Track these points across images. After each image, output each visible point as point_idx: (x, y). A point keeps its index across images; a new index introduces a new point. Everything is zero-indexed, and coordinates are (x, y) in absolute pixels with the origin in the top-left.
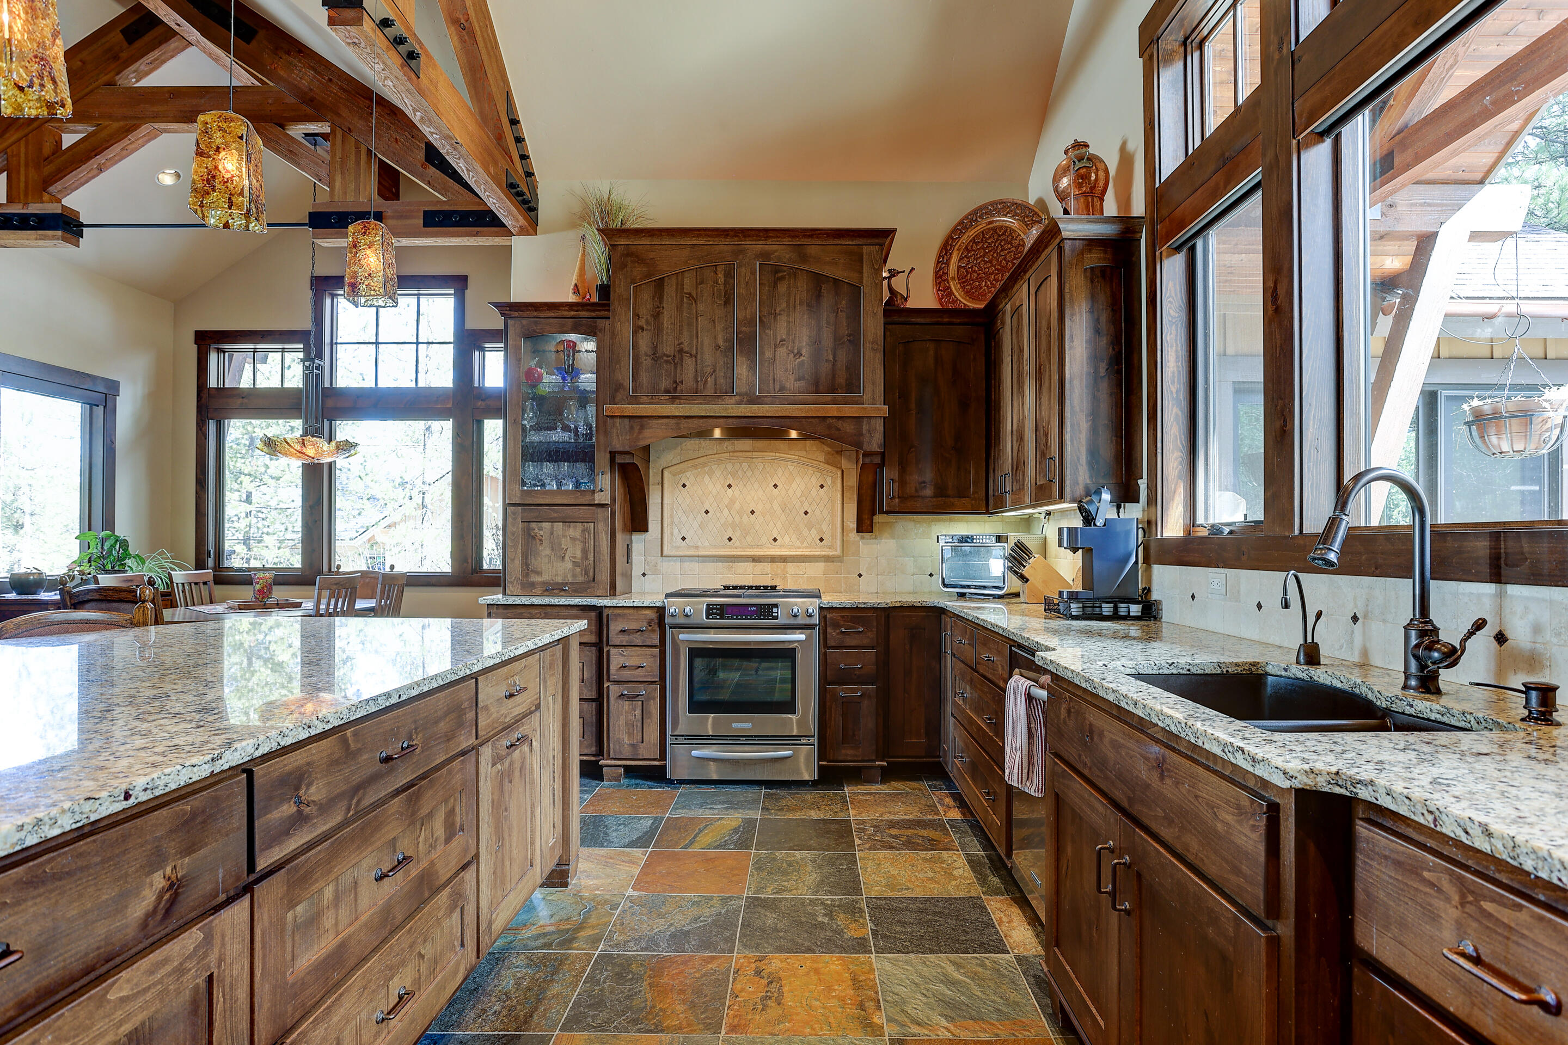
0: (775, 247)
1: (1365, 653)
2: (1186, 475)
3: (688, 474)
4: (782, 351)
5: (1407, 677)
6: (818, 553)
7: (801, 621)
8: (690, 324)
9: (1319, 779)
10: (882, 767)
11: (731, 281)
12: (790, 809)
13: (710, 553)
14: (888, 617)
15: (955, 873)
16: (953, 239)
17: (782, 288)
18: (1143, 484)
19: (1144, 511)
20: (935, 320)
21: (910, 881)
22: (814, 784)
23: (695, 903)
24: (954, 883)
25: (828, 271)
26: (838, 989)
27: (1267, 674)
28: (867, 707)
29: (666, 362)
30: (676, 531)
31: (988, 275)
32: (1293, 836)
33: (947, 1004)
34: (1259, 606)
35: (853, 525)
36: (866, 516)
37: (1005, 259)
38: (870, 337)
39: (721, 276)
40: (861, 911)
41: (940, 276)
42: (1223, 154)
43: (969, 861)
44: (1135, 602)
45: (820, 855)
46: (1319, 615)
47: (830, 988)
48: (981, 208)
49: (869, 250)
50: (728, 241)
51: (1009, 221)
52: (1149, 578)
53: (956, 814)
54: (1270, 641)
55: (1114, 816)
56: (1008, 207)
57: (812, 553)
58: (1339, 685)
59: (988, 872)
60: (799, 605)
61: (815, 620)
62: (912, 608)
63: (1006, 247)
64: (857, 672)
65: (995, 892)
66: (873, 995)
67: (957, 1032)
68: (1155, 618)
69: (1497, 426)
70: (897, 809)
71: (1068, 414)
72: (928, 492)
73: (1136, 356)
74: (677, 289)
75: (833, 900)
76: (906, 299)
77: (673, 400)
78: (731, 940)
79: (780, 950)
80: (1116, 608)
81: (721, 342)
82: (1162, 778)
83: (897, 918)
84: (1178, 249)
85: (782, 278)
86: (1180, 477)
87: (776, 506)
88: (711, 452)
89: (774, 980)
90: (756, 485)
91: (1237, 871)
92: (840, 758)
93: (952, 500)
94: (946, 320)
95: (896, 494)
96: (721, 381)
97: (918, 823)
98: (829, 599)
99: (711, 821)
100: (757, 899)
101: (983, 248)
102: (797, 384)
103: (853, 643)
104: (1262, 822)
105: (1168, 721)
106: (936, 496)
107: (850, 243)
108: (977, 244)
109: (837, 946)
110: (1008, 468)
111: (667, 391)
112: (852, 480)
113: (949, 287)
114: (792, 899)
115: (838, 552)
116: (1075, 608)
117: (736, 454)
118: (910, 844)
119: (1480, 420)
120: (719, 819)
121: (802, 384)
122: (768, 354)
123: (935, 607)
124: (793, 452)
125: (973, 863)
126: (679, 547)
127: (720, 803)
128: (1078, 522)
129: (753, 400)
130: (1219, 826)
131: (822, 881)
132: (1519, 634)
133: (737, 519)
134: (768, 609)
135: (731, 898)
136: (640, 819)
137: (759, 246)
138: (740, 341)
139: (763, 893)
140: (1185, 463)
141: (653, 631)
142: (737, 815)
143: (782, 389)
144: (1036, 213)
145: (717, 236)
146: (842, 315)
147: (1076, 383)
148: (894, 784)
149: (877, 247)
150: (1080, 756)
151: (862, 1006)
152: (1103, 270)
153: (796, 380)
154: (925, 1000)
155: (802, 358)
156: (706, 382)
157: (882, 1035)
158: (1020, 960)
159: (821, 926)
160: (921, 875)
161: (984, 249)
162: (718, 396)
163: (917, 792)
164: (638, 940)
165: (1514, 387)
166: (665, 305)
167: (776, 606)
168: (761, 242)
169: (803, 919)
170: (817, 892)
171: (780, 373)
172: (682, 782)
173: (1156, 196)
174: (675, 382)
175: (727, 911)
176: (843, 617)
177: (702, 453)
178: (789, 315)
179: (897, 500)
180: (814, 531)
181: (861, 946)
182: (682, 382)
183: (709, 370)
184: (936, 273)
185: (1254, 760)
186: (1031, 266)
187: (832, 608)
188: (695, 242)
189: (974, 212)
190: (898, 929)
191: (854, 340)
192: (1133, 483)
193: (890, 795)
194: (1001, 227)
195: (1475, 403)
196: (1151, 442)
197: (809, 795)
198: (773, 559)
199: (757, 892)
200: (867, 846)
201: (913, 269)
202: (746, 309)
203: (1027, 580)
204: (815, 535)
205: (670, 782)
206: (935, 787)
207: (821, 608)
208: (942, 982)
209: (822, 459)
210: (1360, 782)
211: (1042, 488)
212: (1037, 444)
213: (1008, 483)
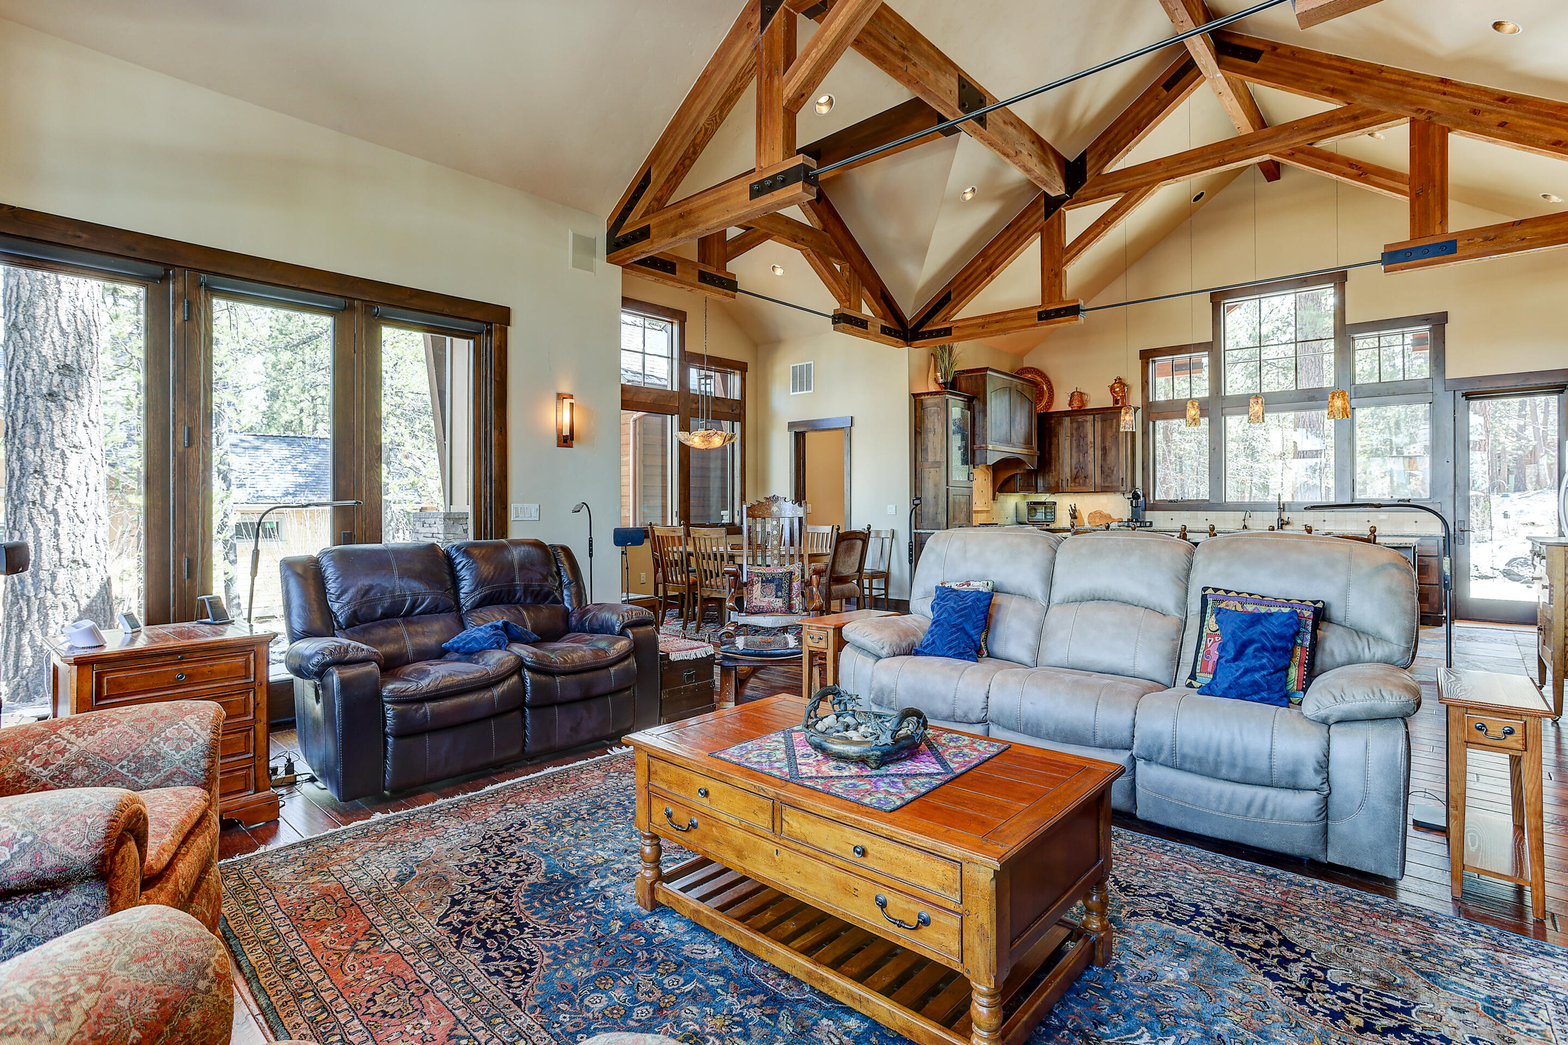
110: (1066, 477)
211: (1108, 487)
212: (1102, 472)
213: (1064, 483)
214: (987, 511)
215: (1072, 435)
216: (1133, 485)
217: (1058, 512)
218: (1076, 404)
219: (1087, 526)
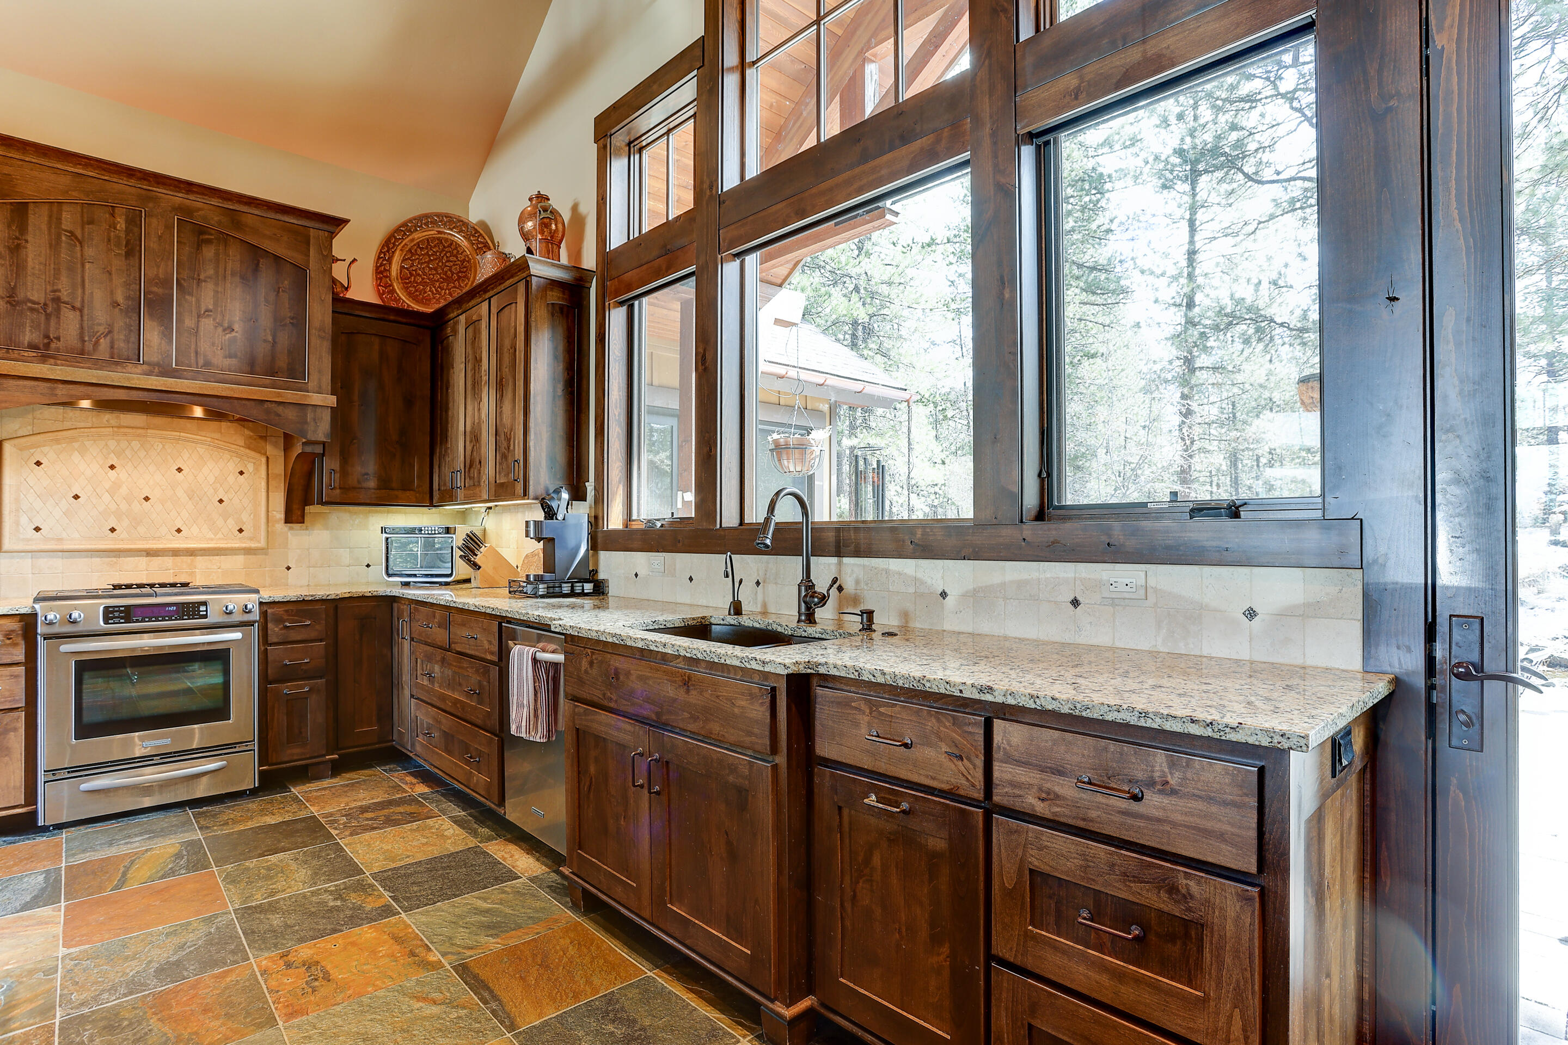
0: (199, 205)
1: (765, 605)
2: (624, 479)
3: (46, 449)
4: (207, 324)
5: (800, 615)
6: (237, 545)
7: (237, 617)
8: (71, 270)
9: (801, 666)
10: (332, 761)
11: (136, 230)
12: (235, 822)
13: (82, 547)
14: (336, 608)
15: (446, 833)
16: (397, 240)
17: (209, 252)
18: (590, 486)
19: (590, 508)
20: (382, 316)
21: (407, 850)
22: (254, 793)
23: (168, 935)
24: (449, 841)
25: (268, 245)
26: (383, 950)
27: (711, 624)
28: (315, 702)
29: (32, 310)
30: (24, 520)
31: (433, 282)
32: (785, 703)
33: (489, 927)
34: (691, 579)
35: (281, 515)
36: (295, 506)
37: (450, 270)
38: (317, 324)
39: (121, 224)
40: (371, 886)
41: (381, 272)
42: (665, 246)
43: (455, 822)
44: (588, 581)
45: (299, 853)
46: (741, 582)
47: (374, 952)
48: (426, 216)
49: (316, 233)
50: (132, 182)
51: (459, 238)
52: (596, 563)
53: (422, 789)
54: (700, 603)
55: (640, 730)
56: (454, 222)
57: (229, 545)
58: (758, 626)
59: (476, 826)
60: (235, 601)
61: (256, 616)
62: (363, 598)
63: (451, 259)
64: (304, 667)
65: (489, 839)
66: (419, 943)
67: (506, 942)
68: (603, 593)
69: (787, 454)
70: (361, 796)
71: (532, 424)
72: (372, 484)
73: (584, 382)
74: (50, 223)
75: (336, 886)
76: (347, 289)
77: (44, 358)
78: (240, 950)
79: (302, 940)
80: (572, 587)
81: (120, 298)
82: (688, 692)
83: (410, 881)
84: (621, 304)
85: (209, 242)
86: (620, 482)
87: (180, 492)
88: (82, 425)
89: (309, 965)
90: (152, 468)
91: (750, 733)
92: (286, 759)
93: (396, 492)
94: (392, 318)
95: (337, 485)
96: (121, 345)
97: (390, 803)
98: (267, 595)
99: (133, 859)
100: (249, 908)
101: (427, 254)
102: (227, 362)
103: (299, 637)
104: (767, 699)
105: (694, 652)
106: (379, 488)
107: (295, 222)
108: (422, 249)
109: (362, 919)
110: (459, 463)
111: (32, 346)
112: (279, 468)
113: (391, 285)
114: (290, 898)
115: (262, 544)
116: (542, 588)
117: (122, 430)
118: (390, 822)
119: (779, 449)
120: (147, 851)
121: (234, 362)
122: (189, 322)
123: (386, 596)
124: (203, 433)
125: (457, 821)
126: (28, 540)
127: (136, 835)
128: (539, 515)
129: (167, 372)
130: (736, 710)
131: (316, 874)
132: (849, 585)
133: (124, 506)
134: (194, 607)
135: (216, 916)
136: (21, 878)
137: (179, 198)
138: (149, 303)
139: (252, 901)
140: (624, 470)
141: (15, 645)
142: (173, 841)
143: (207, 364)
144: (481, 235)
145: (115, 172)
146: (285, 297)
147: (539, 398)
148: (348, 775)
149: (326, 234)
150: (604, 695)
151: (412, 954)
152: (562, 308)
153: (226, 357)
154: (468, 931)
155: (234, 334)
156: (97, 343)
157: (443, 966)
158: (532, 879)
159: (337, 909)
160: (415, 843)
161: (429, 256)
162: (115, 361)
163: (374, 778)
164: (113, 989)
165: (797, 427)
166: (30, 238)
167: (205, 603)
168: (180, 195)
169: (313, 910)
170: (315, 883)
171: (204, 346)
172: (60, 827)
173: (605, 257)
174: (47, 337)
175: (217, 928)
176: (287, 611)
177: (68, 425)
178: (217, 284)
179: (338, 491)
180: (231, 522)
181: (387, 911)
182: (58, 339)
183: (101, 329)
184: (377, 268)
185: (764, 663)
186: (493, 289)
187: (274, 603)
188: (81, 171)
189: (420, 218)
190: (415, 889)
191: (299, 321)
192: (581, 485)
193: (347, 785)
194: (447, 240)
195: (775, 436)
196: (599, 453)
197: (253, 805)
198: (176, 553)
199: (244, 902)
200: (347, 833)
201: (355, 260)
202: (158, 267)
203: (480, 567)
204: (233, 525)
205: (45, 829)
206: (391, 770)
207: (261, 603)
208: (475, 914)
209: (242, 443)
210: (820, 664)
211: (503, 486)
212: (497, 446)
213: (458, 479)
214: (248, 551)
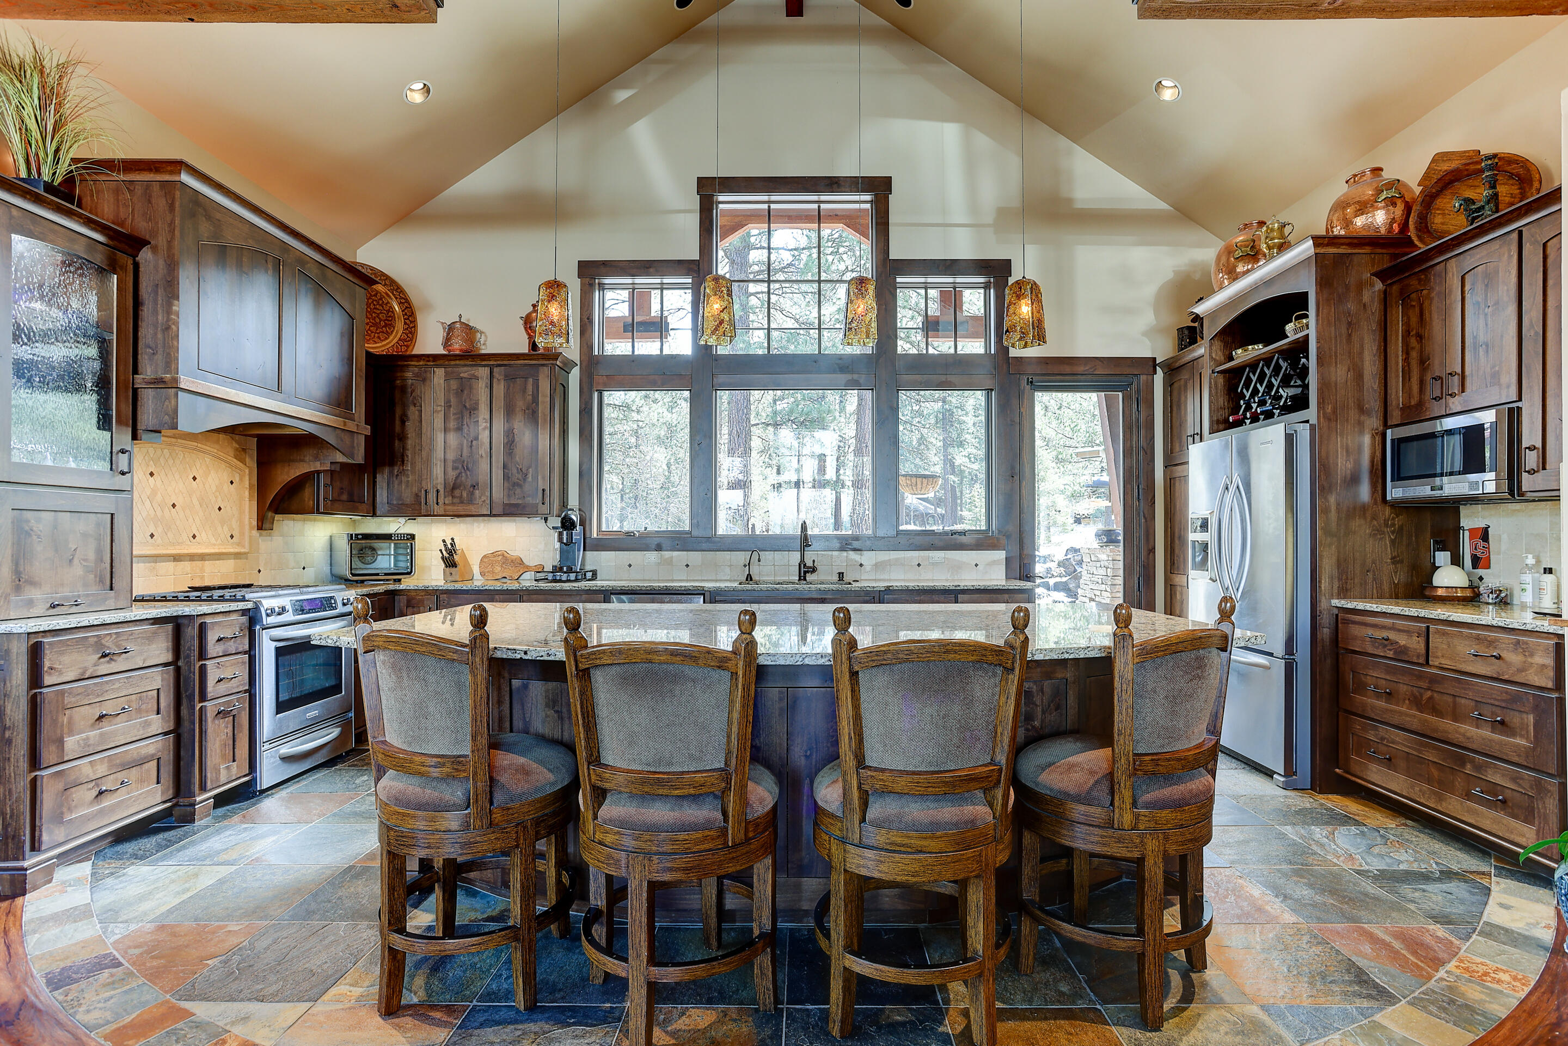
6: (229, 550)
35: (254, 523)
36: (263, 515)
37: (378, 317)
57: (225, 550)
63: (378, 307)
68: (596, 578)
84: (600, 391)
87: (195, 502)
90: (177, 476)
93: (357, 505)
102: (319, 394)
112: (254, 479)
115: (245, 549)
121: (322, 394)
124: (210, 444)
141: (244, 636)
146: (344, 341)
153: (318, 390)
155: (322, 370)
173: (592, 358)
180: (226, 528)
186: (497, 360)
196: (584, 487)
198: (192, 557)
204: (227, 532)
209: (233, 454)
211: (516, 505)
212: (506, 477)
213: (432, 497)
214: (237, 556)
215: (448, 405)
216: (564, 504)
217: (418, 555)
218: (458, 345)
219: (478, 582)
